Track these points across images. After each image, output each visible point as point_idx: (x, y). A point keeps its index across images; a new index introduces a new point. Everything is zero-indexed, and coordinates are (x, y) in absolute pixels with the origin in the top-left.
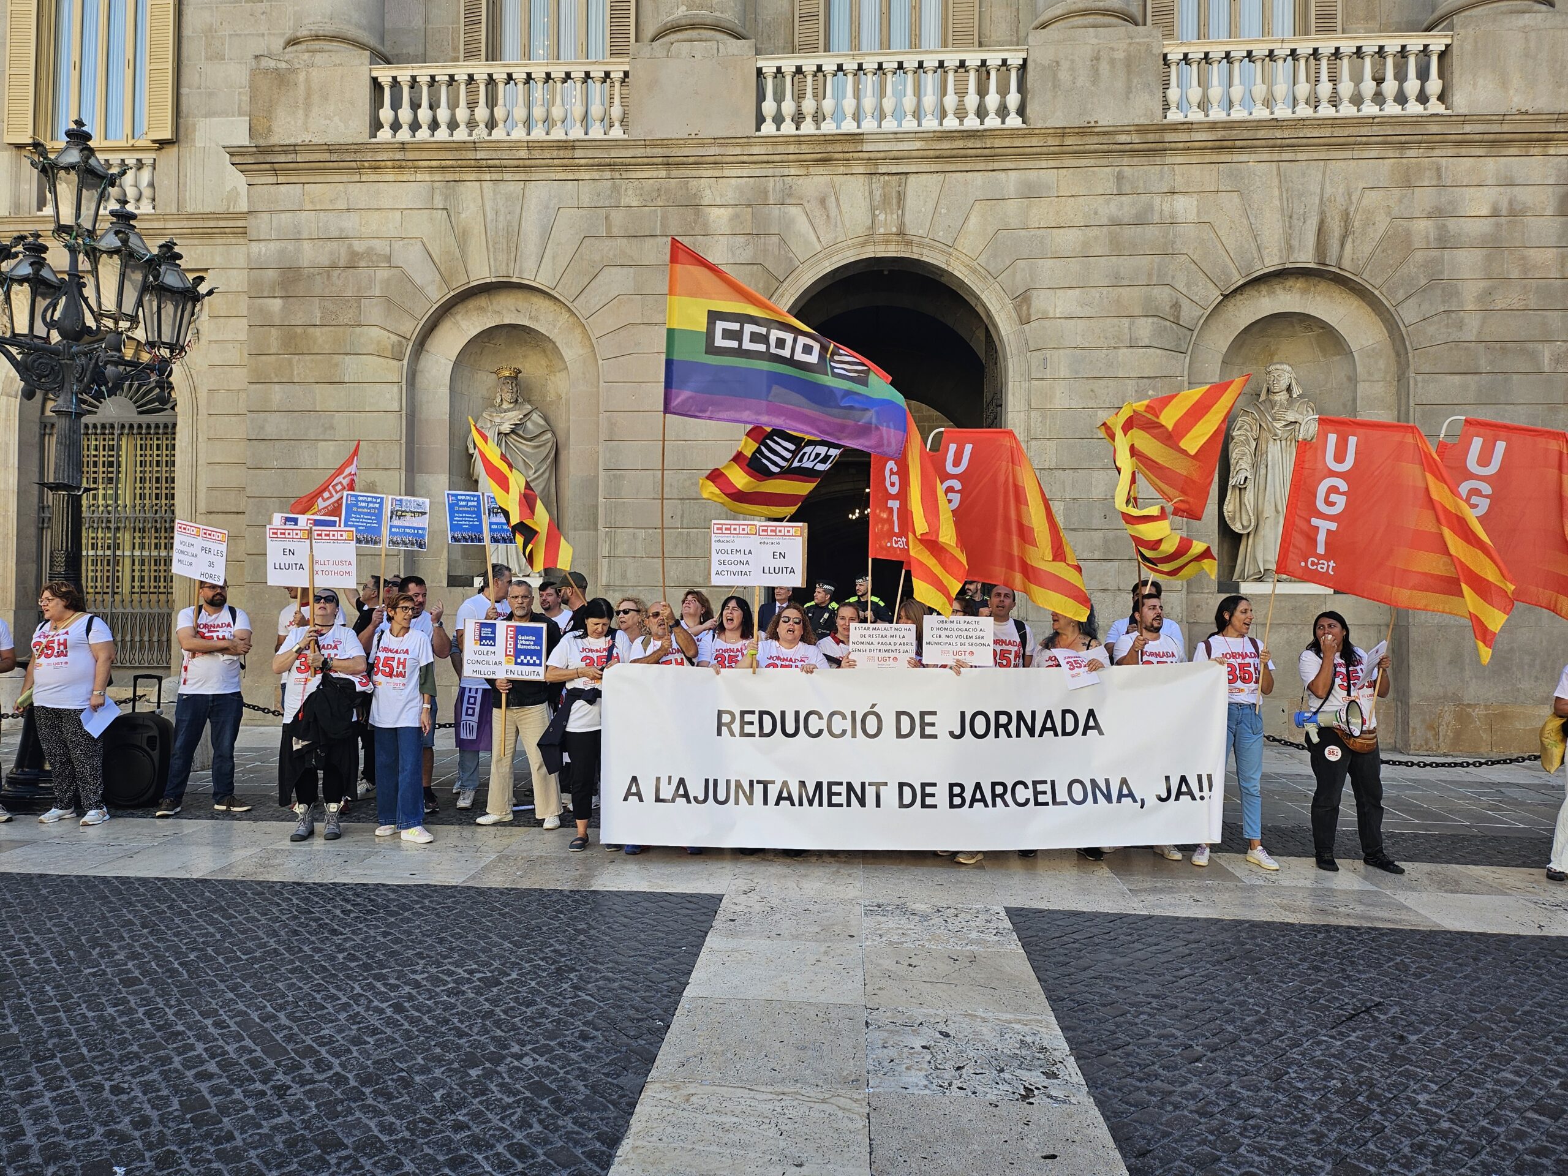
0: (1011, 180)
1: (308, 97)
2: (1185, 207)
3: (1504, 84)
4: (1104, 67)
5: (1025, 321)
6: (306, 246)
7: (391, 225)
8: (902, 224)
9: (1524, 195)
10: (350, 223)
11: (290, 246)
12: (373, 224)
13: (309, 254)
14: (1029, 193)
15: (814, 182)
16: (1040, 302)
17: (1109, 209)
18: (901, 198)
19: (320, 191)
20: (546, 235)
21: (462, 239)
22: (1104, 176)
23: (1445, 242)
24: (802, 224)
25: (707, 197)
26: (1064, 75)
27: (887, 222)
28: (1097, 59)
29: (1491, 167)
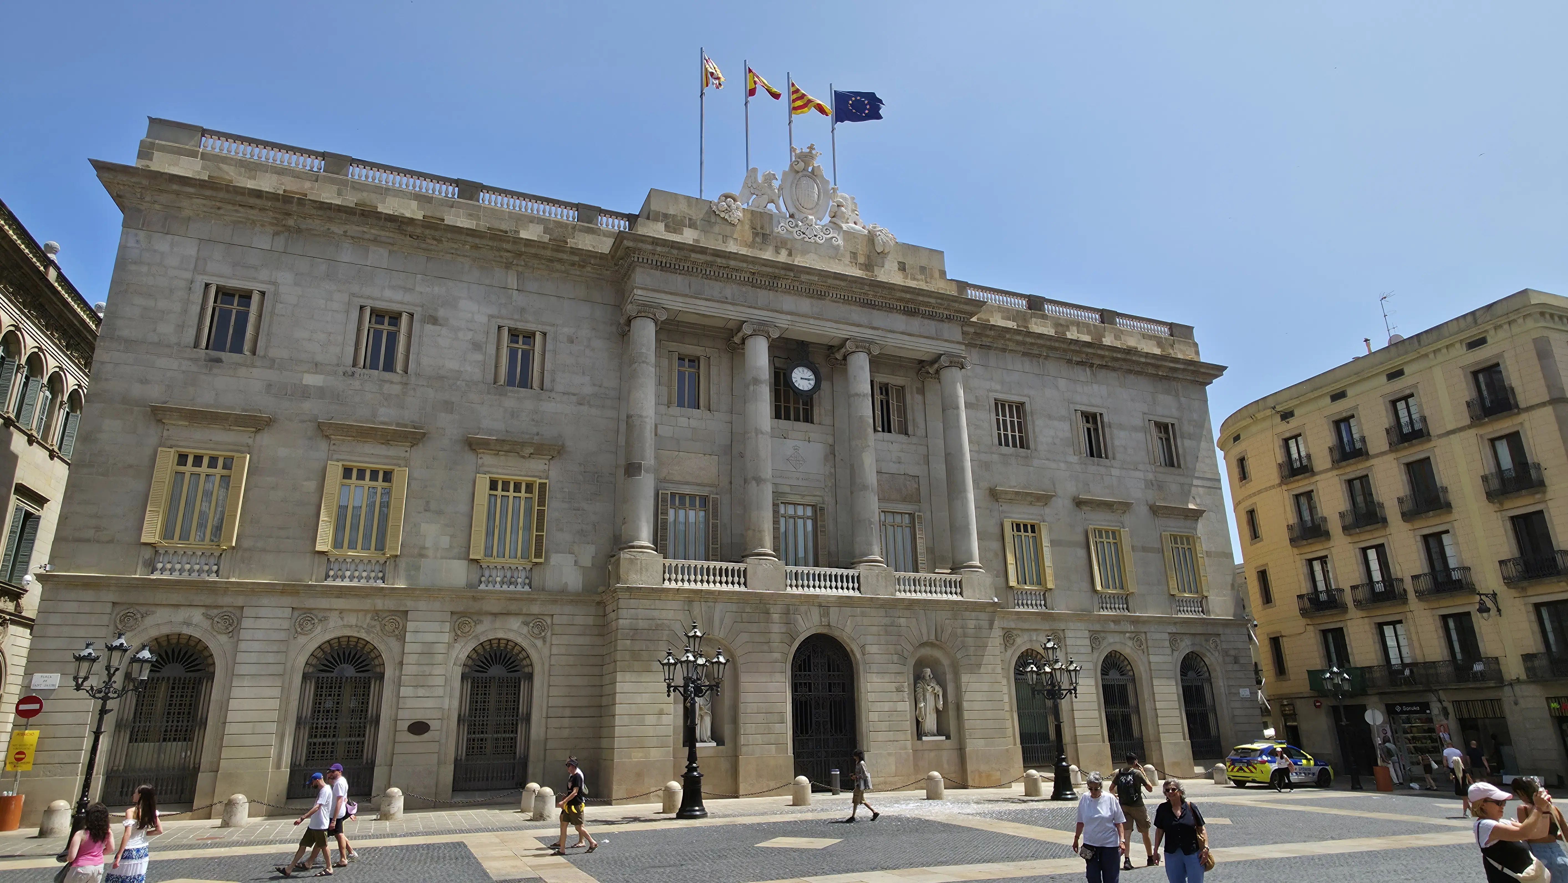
0: (858, 612)
1: (641, 569)
2: (902, 621)
3: (974, 591)
4: (880, 578)
5: (864, 654)
6: (640, 621)
7: (670, 615)
8: (829, 623)
9: (982, 622)
10: (656, 614)
11: (634, 621)
12: (664, 614)
13: (641, 624)
14: (863, 615)
15: (803, 608)
16: (868, 648)
18: (828, 614)
19: (646, 602)
20: (722, 621)
21: (694, 620)
22: (882, 612)
23: (965, 635)
24: (801, 620)
25: (772, 611)
26: (869, 579)
27: (825, 621)
28: (878, 575)
29: (973, 615)
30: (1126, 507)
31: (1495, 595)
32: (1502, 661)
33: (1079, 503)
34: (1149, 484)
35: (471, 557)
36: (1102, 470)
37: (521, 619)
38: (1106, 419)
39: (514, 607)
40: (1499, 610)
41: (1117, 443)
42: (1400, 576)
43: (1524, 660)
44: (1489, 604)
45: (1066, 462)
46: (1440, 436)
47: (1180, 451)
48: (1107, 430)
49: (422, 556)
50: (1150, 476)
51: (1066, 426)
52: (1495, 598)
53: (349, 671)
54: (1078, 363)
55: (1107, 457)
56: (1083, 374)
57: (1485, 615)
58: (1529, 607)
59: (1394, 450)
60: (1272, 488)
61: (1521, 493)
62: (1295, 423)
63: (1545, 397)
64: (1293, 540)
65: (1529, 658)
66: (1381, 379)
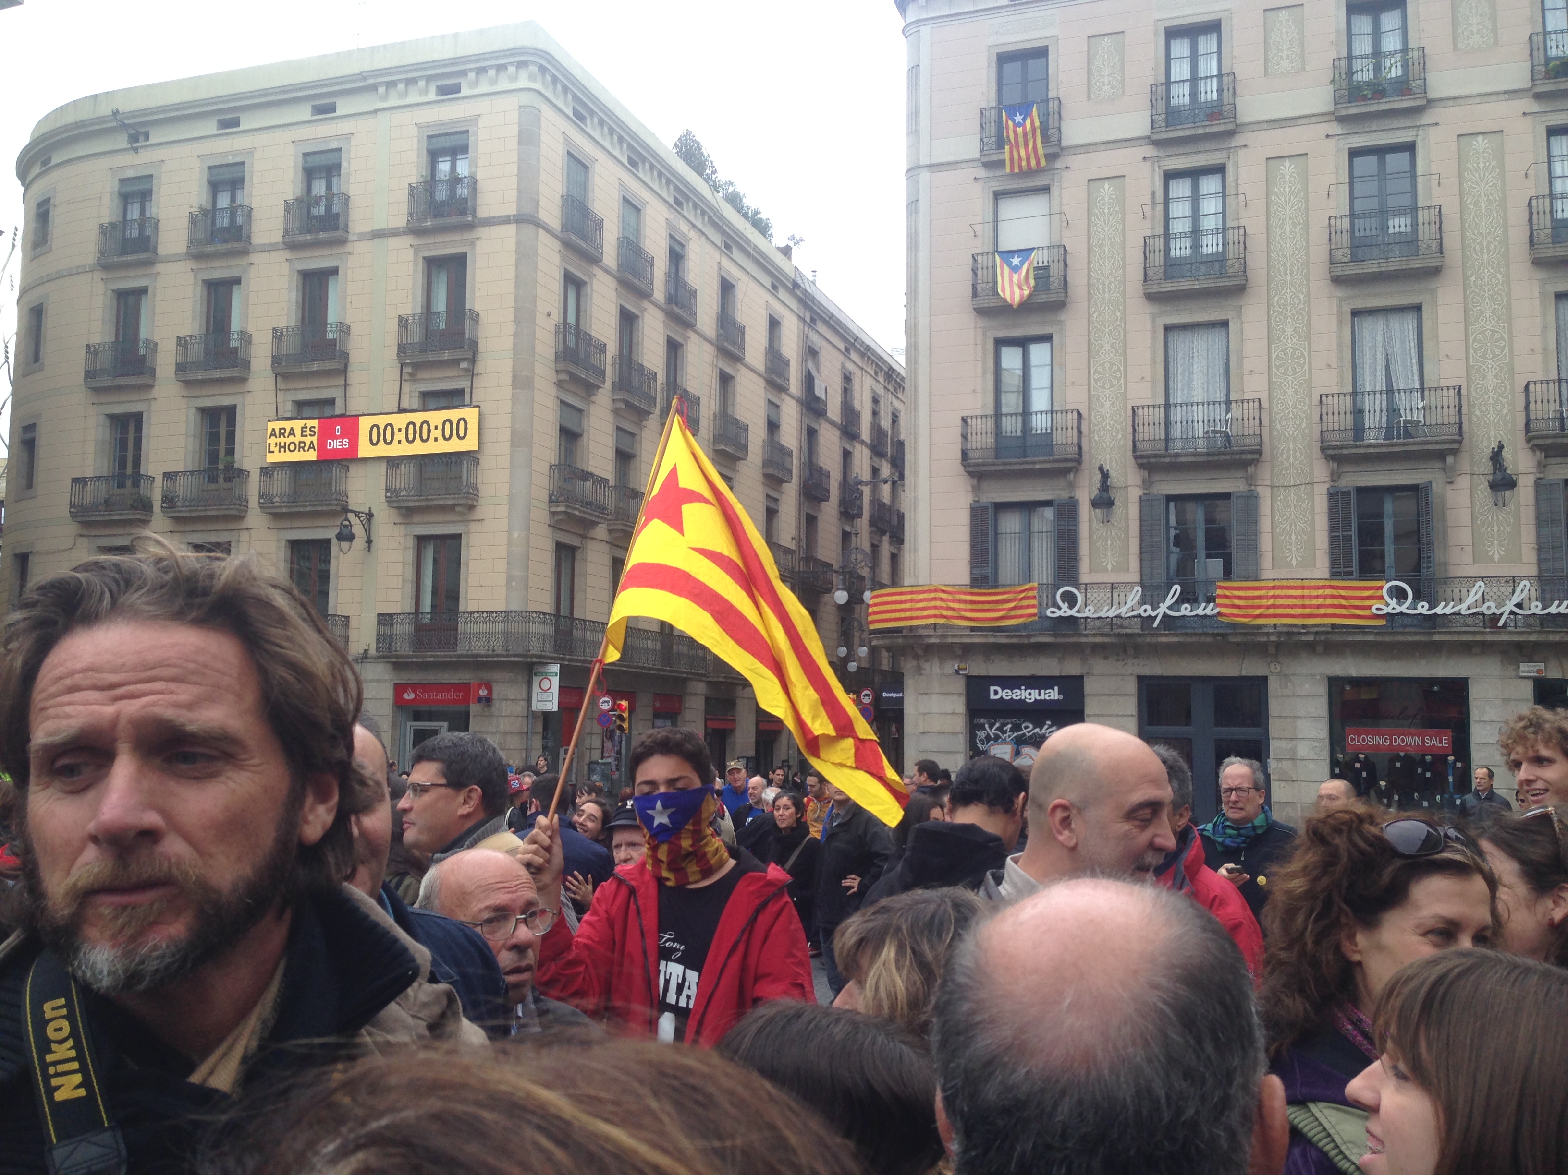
31: (370, 516)
32: (353, 623)
40: (369, 542)
42: (245, 467)
43: (379, 624)
44: (358, 529)
46: (363, 237)
52: (369, 521)
57: (345, 545)
58: (411, 542)
59: (291, 246)
60: (80, 271)
61: (446, 355)
62: (145, 157)
63: (511, 210)
64: (89, 375)
65: (385, 619)
66: (304, 113)
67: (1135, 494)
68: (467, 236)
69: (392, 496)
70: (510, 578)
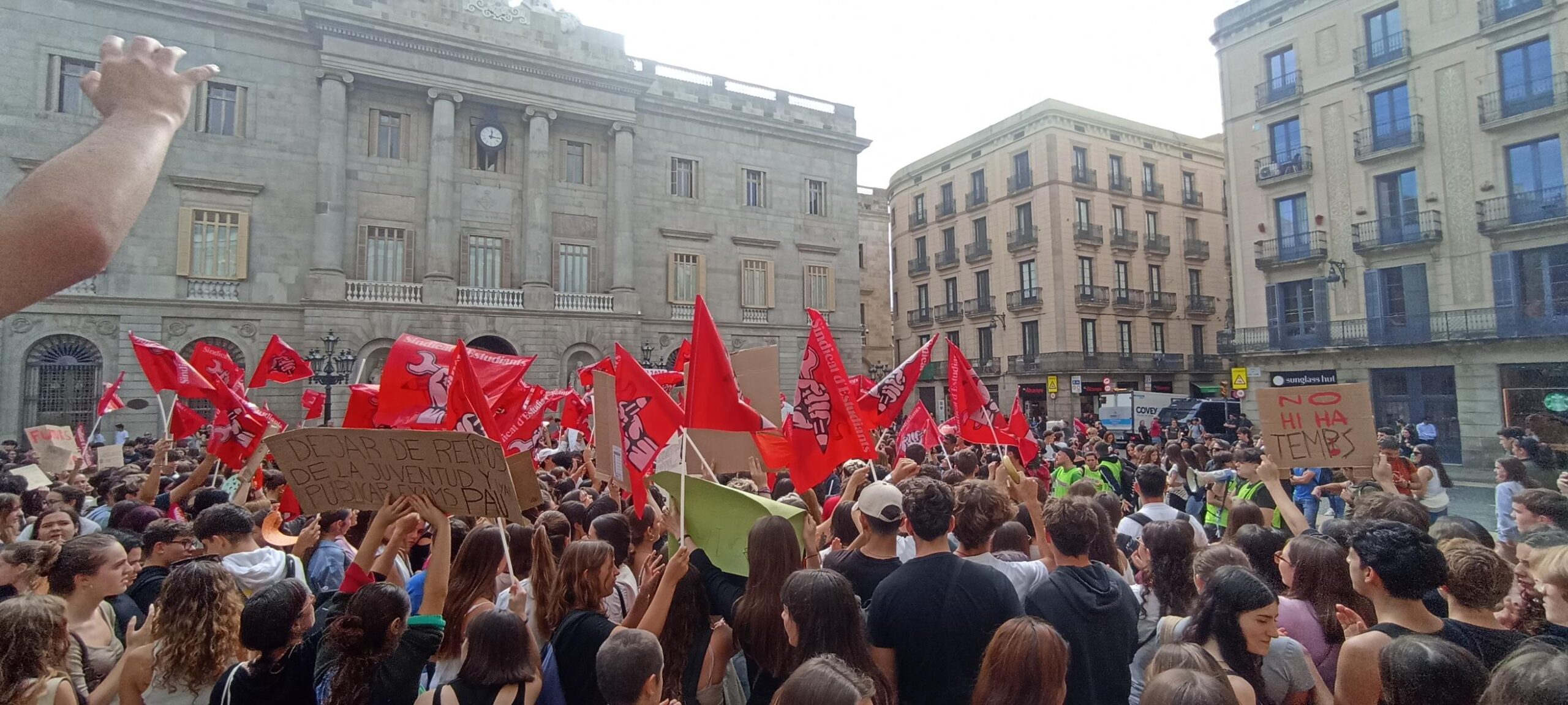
0: (520, 320)
1: (325, 287)
2: (558, 328)
3: (623, 306)
4: (542, 296)
6: (323, 326)
7: (352, 322)
8: (493, 329)
9: (628, 330)
10: (339, 321)
12: (346, 321)
14: (525, 324)
15: (472, 317)
17: (542, 328)
18: (494, 323)
20: (398, 327)
21: (373, 326)
22: (541, 321)
24: (469, 327)
25: (444, 319)
26: (533, 297)
27: (490, 327)
28: (540, 294)
29: (621, 323)
30: (774, 245)
31: (1003, 316)
32: (1001, 360)
33: (736, 241)
34: (797, 228)
35: (178, 274)
36: (759, 216)
37: (231, 323)
38: (768, 176)
39: (222, 313)
40: (1004, 326)
41: (774, 195)
42: (960, 301)
44: (999, 323)
45: (728, 209)
46: (993, 202)
47: (828, 204)
48: (768, 185)
49: (132, 273)
50: (800, 222)
51: (732, 182)
52: (1003, 318)
53: (71, 361)
54: (748, 132)
55: (765, 206)
56: (752, 140)
57: (997, 329)
58: (1021, 326)
59: (968, 211)
60: (905, 233)
61: (1025, 246)
62: (921, 186)
63: (1046, 180)
64: (910, 272)
65: (1012, 359)
66: (969, 158)
67: (1361, 270)
68: (1031, 194)
69: (1010, 307)
70: (1057, 338)
